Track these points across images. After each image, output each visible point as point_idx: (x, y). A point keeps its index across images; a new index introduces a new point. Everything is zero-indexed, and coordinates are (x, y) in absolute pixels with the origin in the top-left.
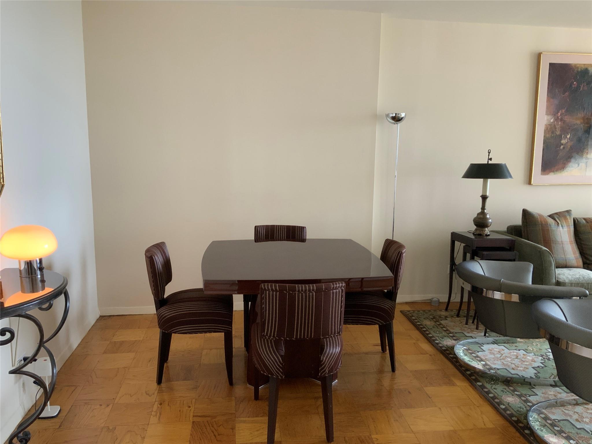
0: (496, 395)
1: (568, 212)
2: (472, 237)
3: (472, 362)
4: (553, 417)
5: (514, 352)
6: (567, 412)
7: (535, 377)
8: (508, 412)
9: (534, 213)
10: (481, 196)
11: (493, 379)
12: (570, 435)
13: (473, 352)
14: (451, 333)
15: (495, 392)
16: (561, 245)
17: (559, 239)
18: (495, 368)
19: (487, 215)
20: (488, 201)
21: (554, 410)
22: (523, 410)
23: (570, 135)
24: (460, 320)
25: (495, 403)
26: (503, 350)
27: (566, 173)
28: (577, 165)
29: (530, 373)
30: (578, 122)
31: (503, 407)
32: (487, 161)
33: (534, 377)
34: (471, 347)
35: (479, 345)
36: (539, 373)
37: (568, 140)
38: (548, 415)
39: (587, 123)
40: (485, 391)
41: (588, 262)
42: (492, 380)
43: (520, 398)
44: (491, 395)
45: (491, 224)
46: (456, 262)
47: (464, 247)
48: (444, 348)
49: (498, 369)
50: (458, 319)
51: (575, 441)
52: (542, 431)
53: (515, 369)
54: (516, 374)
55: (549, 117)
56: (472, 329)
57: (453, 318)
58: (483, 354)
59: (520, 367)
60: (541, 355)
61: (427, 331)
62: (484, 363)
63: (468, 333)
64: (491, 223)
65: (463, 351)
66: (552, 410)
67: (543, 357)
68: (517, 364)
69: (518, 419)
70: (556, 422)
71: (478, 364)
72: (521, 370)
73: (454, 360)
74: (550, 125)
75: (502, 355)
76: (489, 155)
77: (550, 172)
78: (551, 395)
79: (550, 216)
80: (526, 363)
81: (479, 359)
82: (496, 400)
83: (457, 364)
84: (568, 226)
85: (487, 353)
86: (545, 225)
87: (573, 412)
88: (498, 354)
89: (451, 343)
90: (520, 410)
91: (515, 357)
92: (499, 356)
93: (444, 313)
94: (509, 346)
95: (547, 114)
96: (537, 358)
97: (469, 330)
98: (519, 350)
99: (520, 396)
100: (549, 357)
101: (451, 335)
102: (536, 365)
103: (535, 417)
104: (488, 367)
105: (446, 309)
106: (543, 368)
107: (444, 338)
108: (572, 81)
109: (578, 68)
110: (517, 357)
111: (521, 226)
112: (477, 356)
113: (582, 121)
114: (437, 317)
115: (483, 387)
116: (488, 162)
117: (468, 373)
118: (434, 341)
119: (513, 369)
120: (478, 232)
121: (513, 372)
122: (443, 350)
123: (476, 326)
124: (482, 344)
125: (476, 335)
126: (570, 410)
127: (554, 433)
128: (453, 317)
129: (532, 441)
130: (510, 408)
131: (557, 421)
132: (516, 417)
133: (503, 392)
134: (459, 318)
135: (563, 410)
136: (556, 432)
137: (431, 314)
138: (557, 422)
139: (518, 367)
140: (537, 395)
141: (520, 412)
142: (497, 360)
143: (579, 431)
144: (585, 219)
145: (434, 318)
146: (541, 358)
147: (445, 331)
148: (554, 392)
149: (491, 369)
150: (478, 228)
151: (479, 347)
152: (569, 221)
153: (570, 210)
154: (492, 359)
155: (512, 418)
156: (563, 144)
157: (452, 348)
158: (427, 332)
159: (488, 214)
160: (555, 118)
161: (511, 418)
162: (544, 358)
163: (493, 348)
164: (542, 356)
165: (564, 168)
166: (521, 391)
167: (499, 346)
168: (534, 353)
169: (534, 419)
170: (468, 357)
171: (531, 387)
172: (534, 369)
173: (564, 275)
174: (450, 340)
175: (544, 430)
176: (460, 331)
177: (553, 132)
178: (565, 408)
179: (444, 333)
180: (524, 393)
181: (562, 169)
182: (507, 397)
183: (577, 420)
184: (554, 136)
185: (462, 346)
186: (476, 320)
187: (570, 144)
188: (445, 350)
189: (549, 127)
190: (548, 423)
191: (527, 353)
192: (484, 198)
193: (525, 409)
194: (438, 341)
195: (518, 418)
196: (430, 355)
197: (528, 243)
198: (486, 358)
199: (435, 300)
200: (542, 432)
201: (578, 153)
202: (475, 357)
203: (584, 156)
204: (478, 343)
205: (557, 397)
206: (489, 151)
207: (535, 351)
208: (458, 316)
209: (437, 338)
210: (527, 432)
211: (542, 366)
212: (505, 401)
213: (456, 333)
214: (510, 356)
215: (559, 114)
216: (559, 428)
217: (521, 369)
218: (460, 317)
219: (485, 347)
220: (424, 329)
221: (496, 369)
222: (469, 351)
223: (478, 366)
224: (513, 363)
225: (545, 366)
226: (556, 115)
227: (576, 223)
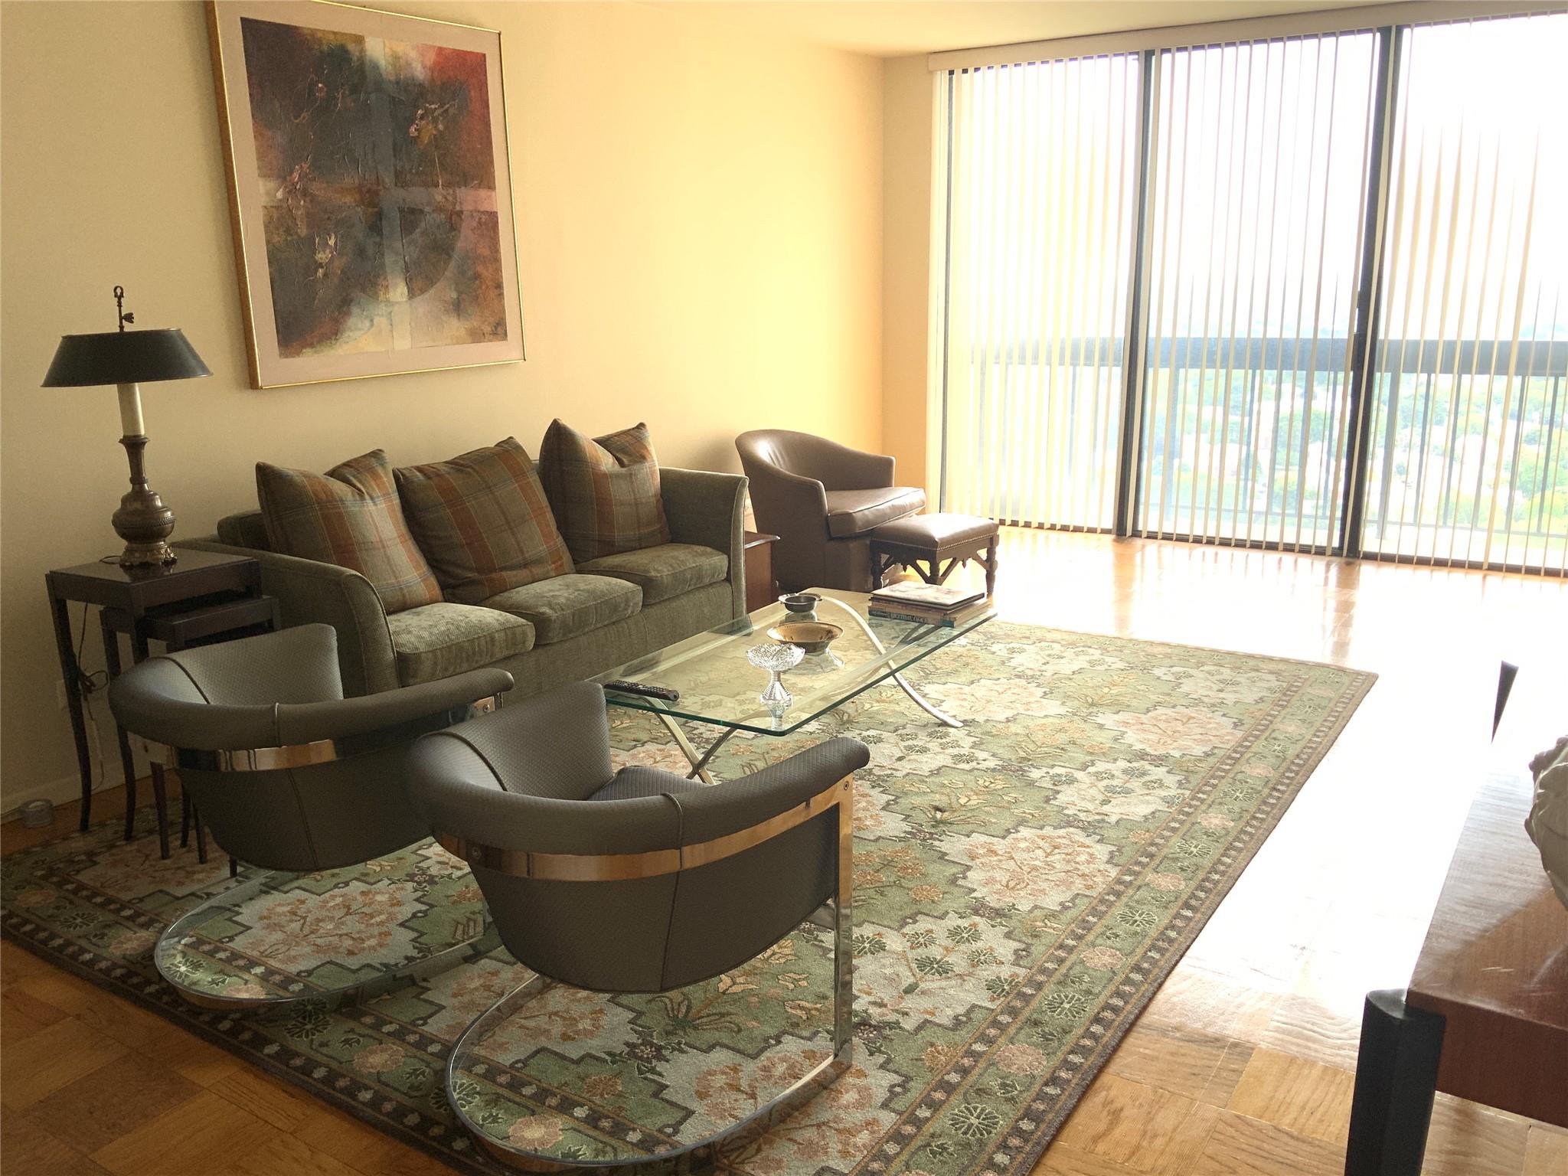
0: (334, 1065)
1: (376, 454)
2: (122, 577)
3: (223, 982)
4: (505, 1059)
5: (333, 897)
6: (531, 1024)
7: (416, 951)
8: (388, 1107)
9: (291, 473)
10: (121, 441)
11: (307, 1013)
12: (568, 1091)
13: (216, 946)
14: (123, 907)
15: (327, 1056)
16: (382, 550)
17: (373, 537)
18: (299, 974)
19: (153, 500)
20: (147, 452)
21: (501, 1036)
22: (424, 1079)
23: (336, 237)
24: (139, 851)
25: (339, 1095)
26: (303, 902)
27: (345, 347)
28: (367, 323)
29: (400, 946)
30: (348, 199)
31: (366, 1096)
32: (118, 324)
33: (415, 953)
34: (203, 932)
35: (228, 915)
36: (422, 934)
37: (332, 253)
38: (492, 1060)
39: (372, 204)
40: (296, 1069)
41: (451, 581)
42: (304, 1018)
43: (404, 1040)
44: (319, 1073)
45: (173, 527)
46: (82, 669)
47: (103, 615)
48: (118, 972)
49: (310, 973)
50: (135, 847)
51: (585, 1105)
52: (495, 1119)
53: (356, 951)
54: (364, 966)
55: (271, 184)
56: (188, 869)
57: (114, 851)
58: (250, 941)
59: (369, 938)
60: (407, 875)
61: (38, 929)
62: (259, 970)
63: (180, 884)
64: (173, 522)
65: (184, 954)
66: (495, 1037)
67: (416, 879)
68: (358, 933)
69: (423, 1117)
70: (517, 1070)
71: (246, 982)
72: (373, 948)
73: (165, 998)
74: (277, 208)
75: (305, 918)
76: (120, 305)
77: (303, 347)
78: (476, 989)
79: (333, 473)
80: (378, 919)
81: (241, 963)
82: (341, 1083)
83: (180, 1009)
84: (386, 495)
85: (257, 931)
86: (329, 502)
87: (547, 1017)
88: (292, 921)
89: (135, 944)
90: (416, 1084)
91: (344, 911)
92: (295, 926)
93: (79, 844)
94: (313, 883)
95: (263, 175)
96: (402, 889)
97: (181, 873)
98: (347, 884)
99: (399, 1035)
100: (429, 873)
101: (127, 913)
102: (406, 911)
103: (462, 1085)
104: (277, 978)
105: (84, 827)
106: (425, 912)
107: (106, 935)
108: (312, 79)
109: (320, 40)
110: (349, 907)
111: (260, 514)
112: (235, 956)
113: (357, 196)
114: (61, 866)
115: (285, 1055)
116: (121, 327)
117: (225, 1025)
118: (76, 960)
119: (351, 953)
120: (137, 559)
121: (353, 963)
122: (116, 978)
123: (197, 853)
124: (235, 906)
125: (207, 883)
126: (536, 1013)
127: (528, 1108)
128: (112, 846)
129: (482, 1168)
130: (388, 1089)
131: (519, 1065)
132: (413, 1111)
133: (351, 1045)
134: (136, 842)
135: (523, 1021)
136: (531, 1104)
137: (36, 862)
138: (521, 1068)
139: (363, 940)
140: (444, 1007)
141: (418, 1088)
142: (297, 944)
143: (581, 1069)
144: (419, 469)
145: (51, 872)
146: (410, 885)
147: (102, 905)
148: (480, 976)
149: (288, 980)
150: (134, 545)
151: (230, 919)
152: (385, 479)
153: (380, 450)
154: (279, 946)
155: (405, 1121)
156: (321, 265)
157: (148, 956)
158: (42, 935)
159: (155, 494)
160: (286, 187)
161: (402, 1123)
162: (419, 883)
163: (272, 906)
164: (411, 877)
165: (336, 334)
166: (399, 1017)
167: (286, 893)
168: (389, 879)
169: (462, 1091)
170: (206, 969)
171: (420, 990)
172: (406, 927)
173: (410, 632)
174: (129, 934)
175: (500, 1116)
176: (152, 888)
177: (288, 231)
178: (525, 1013)
179: (103, 917)
180: (405, 1020)
181: (334, 337)
182: (367, 1056)
183: (565, 1037)
184: (292, 240)
185: (176, 939)
186: (192, 834)
187: (339, 264)
188: (123, 978)
189: (275, 216)
190: (501, 1085)
191: (372, 884)
192: (134, 445)
193: (427, 1070)
194: (90, 952)
195: (420, 1114)
196: (78, 1017)
197: (298, 562)
198: (262, 949)
199: (36, 807)
200: (497, 1122)
201: (364, 289)
202: (228, 961)
203: (382, 297)
204: (220, 909)
205: (492, 989)
206: (119, 291)
207: (389, 868)
208: (129, 836)
209: (83, 943)
210: (459, 1145)
211: (424, 908)
212: (365, 1071)
213: (141, 900)
214: (328, 914)
215: (296, 176)
216: (534, 1086)
217: (373, 942)
218: (138, 839)
219: (248, 913)
220: (28, 928)
221: (303, 974)
222: (203, 950)
223: (246, 989)
224: (345, 932)
225: (432, 906)
226: (288, 178)
227: (402, 483)
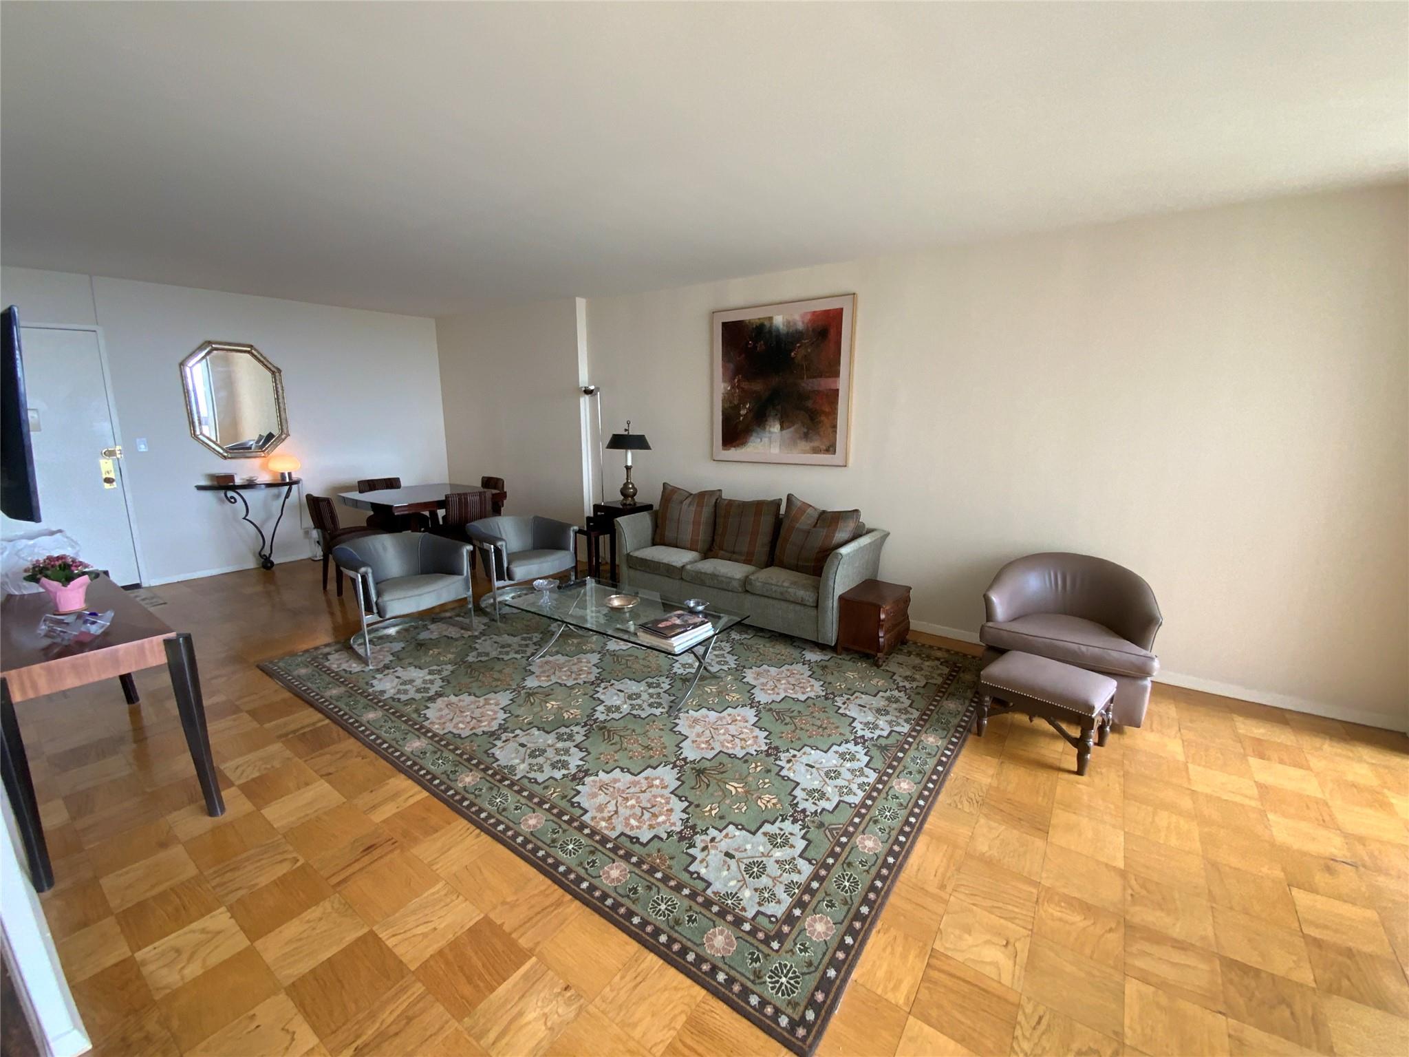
23: (749, 404)
27: (748, 449)
28: (759, 440)
30: (757, 389)
32: (627, 432)
37: (747, 410)
55: (726, 385)
74: (727, 393)
76: (628, 426)
77: (732, 447)
95: (724, 381)
108: (748, 340)
109: (753, 324)
113: (761, 387)
120: (624, 502)
156: (742, 415)
160: (732, 385)
177: (731, 402)
181: (744, 444)
184: (732, 406)
187: (749, 415)
189: (726, 396)
201: (759, 426)
206: (628, 422)
215: (736, 381)
226: (733, 382)
